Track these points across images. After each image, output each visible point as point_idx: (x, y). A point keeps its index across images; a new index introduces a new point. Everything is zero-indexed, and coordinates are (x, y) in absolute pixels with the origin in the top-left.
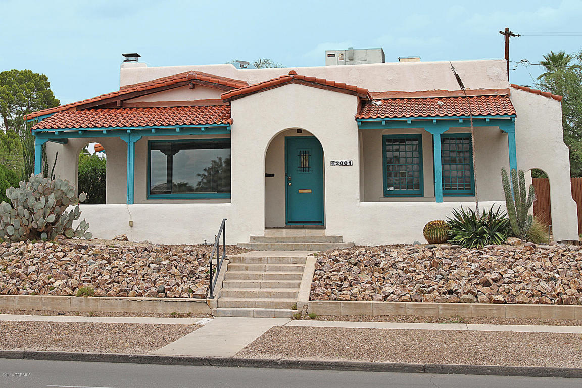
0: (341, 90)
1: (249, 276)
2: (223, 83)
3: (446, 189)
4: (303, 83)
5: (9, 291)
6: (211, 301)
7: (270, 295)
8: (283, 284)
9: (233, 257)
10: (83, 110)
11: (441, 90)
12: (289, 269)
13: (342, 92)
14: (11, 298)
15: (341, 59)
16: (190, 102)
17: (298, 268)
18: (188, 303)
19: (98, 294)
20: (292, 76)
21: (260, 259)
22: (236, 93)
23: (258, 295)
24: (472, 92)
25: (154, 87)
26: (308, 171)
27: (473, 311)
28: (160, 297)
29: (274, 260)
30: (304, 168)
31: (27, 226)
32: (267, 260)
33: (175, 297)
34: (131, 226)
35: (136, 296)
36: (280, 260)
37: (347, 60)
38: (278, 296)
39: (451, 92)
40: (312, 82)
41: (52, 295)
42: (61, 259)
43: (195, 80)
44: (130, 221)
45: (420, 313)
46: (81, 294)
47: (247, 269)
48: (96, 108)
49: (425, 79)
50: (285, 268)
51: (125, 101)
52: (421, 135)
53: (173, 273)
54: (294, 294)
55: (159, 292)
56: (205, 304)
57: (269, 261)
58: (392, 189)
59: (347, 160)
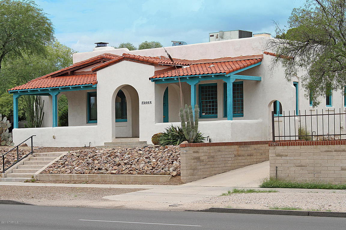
0: (147, 63)
4: (129, 60)
7: (30, 171)
8: (40, 166)
9: (36, 154)
10: (54, 77)
11: (228, 57)
12: (52, 159)
15: (217, 37)
20: (123, 56)
21: (46, 155)
22: (98, 67)
23: (26, 172)
24: (243, 57)
27: (100, 178)
29: (51, 155)
34: (54, 138)
36: (54, 155)
37: (220, 38)
39: (232, 58)
43: (104, 58)
45: (79, 179)
47: (36, 159)
49: (219, 51)
51: (77, 71)
52: (217, 83)
58: (204, 114)
59: (149, 101)
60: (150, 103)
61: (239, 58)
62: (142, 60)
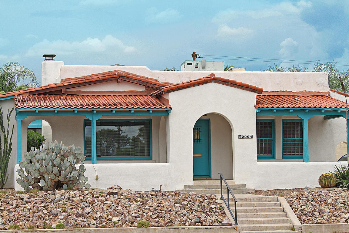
0: (246, 88)
1: (247, 210)
2: (143, 79)
3: (284, 154)
4: (219, 82)
5: (82, 226)
6: (238, 227)
7: (271, 222)
8: (275, 215)
10: (35, 95)
11: (288, 91)
12: (270, 205)
13: (246, 90)
14: (88, 231)
15: (196, 67)
16: (116, 92)
17: (276, 204)
18: (221, 229)
19: (154, 225)
20: (212, 77)
21: (246, 199)
22: (173, 88)
23: (263, 222)
24: (307, 93)
25: (91, 80)
26: (199, 142)
28: (199, 226)
29: (255, 199)
30: (197, 140)
31: (53, 179)
32: (251, 199)
33: (209, 225)
34: (97, 179)
35: (181, 226)
36: (259, 199)
37: (201, 68)
38: (276, 222)
39: (294, 92)
40: (227, 82)
41: (117, 227)
42: (105, 202)
43: (122, 76)
44: (96, 176)
46: (142, 225)
48: (45, 94)
49: (278, 83)
50: (268, 204)
53: (196, 210)
54: (287, 221)
55: (196, 222)
56: (233, 229)
57: (252, 200)
60: (250, 137)
61: (302, 93)
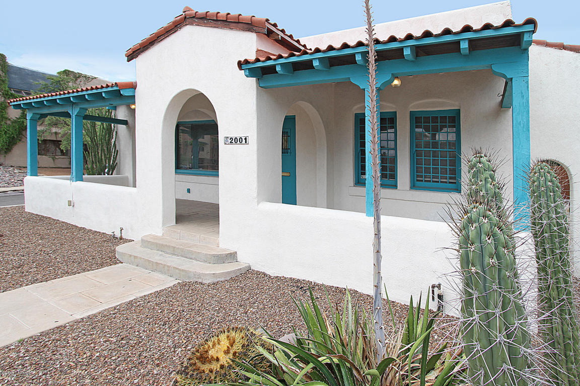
0: (236, 25)
4: (195, 22)
13: (236, 29)
22: (136, 47)
26: (287, 153)
40: (204, 19)
44: (69, 201)
59: (243, 135)
60: (244, 141)
62: (213, 16)
